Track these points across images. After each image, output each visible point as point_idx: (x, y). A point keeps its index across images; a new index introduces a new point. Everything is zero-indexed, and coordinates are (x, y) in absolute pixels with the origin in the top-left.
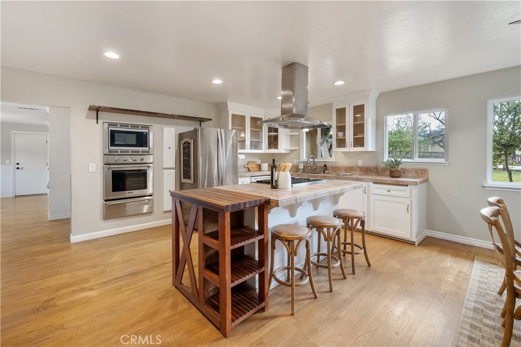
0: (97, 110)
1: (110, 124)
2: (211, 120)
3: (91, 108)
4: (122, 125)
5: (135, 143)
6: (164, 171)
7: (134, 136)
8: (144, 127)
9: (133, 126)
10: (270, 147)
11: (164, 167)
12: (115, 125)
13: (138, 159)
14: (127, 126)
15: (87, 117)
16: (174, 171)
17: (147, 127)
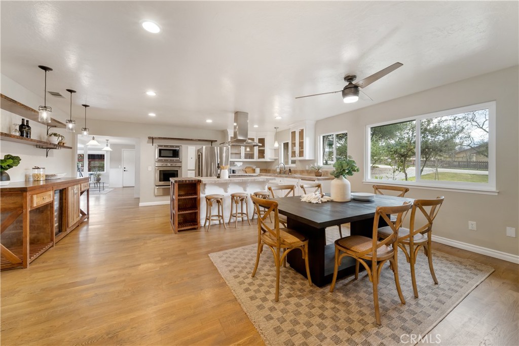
0: (152, 139)
1: (159, 146)
2: (216, 141)
3: (149, 138)
4: (165, 146)
5: (172, 155)
6: (189, 171)
7: (172, 151)
8: (177, 147)
9: (171, 146)
10: (259, 158)
11: (188, 169)
12: (161, 146)
13: (174, 164)
14: (167, 146)
15: (148, 143)
16: (194, 171)
17: (179, 147)
